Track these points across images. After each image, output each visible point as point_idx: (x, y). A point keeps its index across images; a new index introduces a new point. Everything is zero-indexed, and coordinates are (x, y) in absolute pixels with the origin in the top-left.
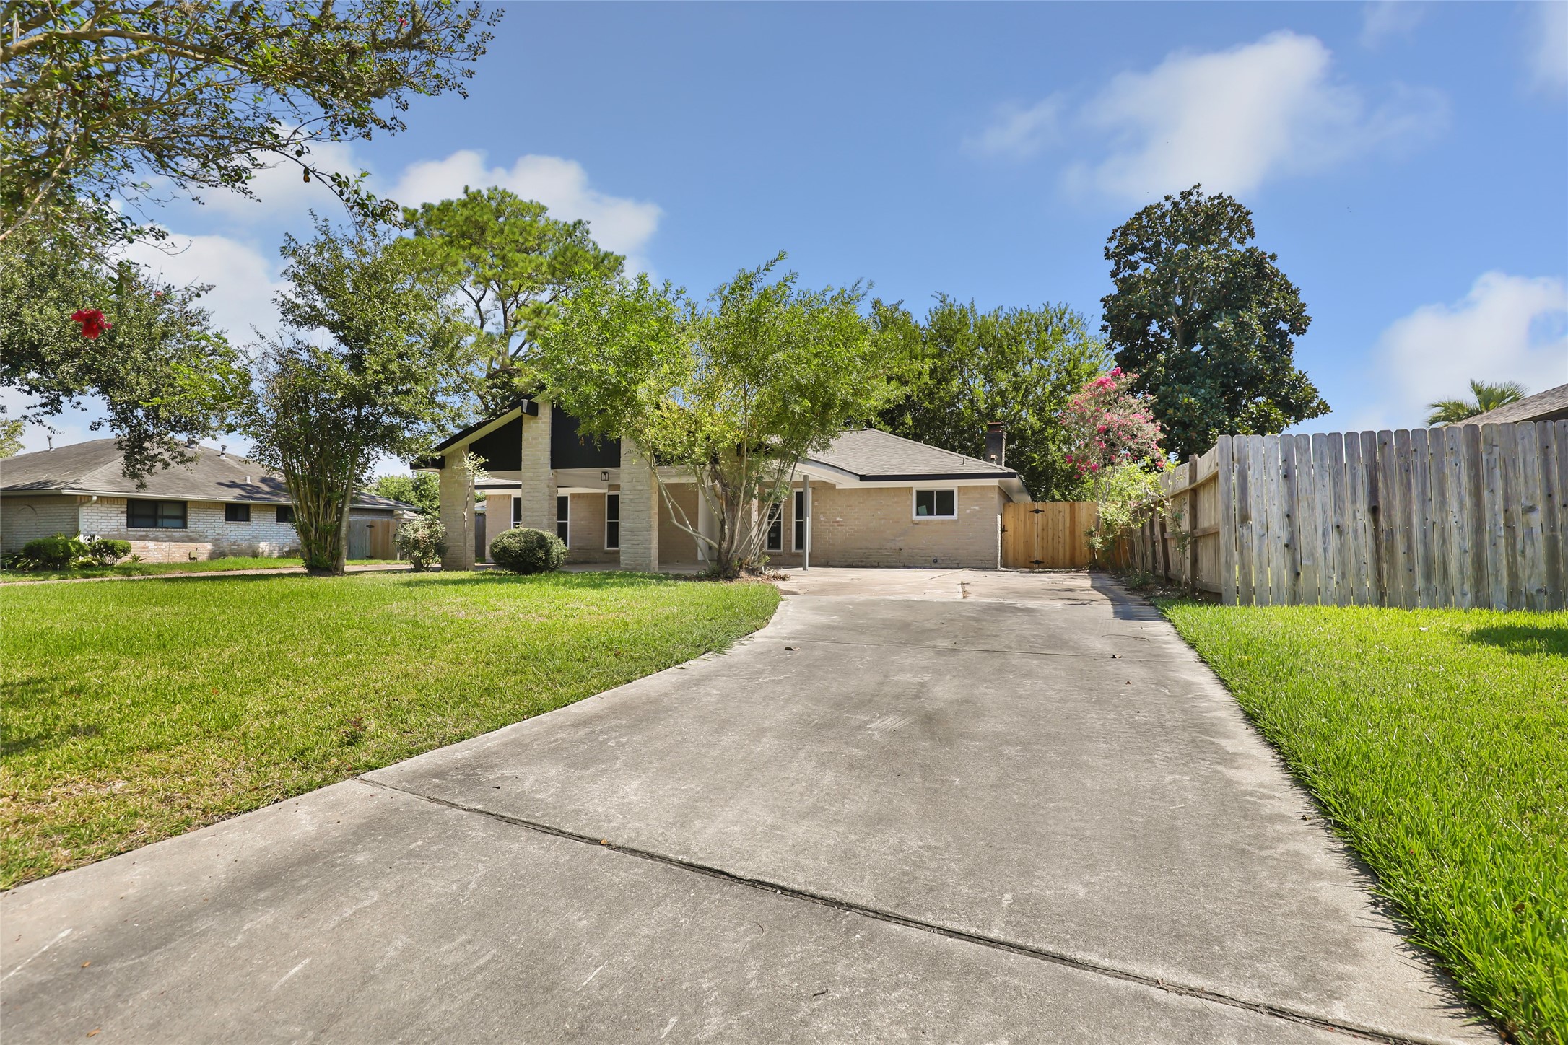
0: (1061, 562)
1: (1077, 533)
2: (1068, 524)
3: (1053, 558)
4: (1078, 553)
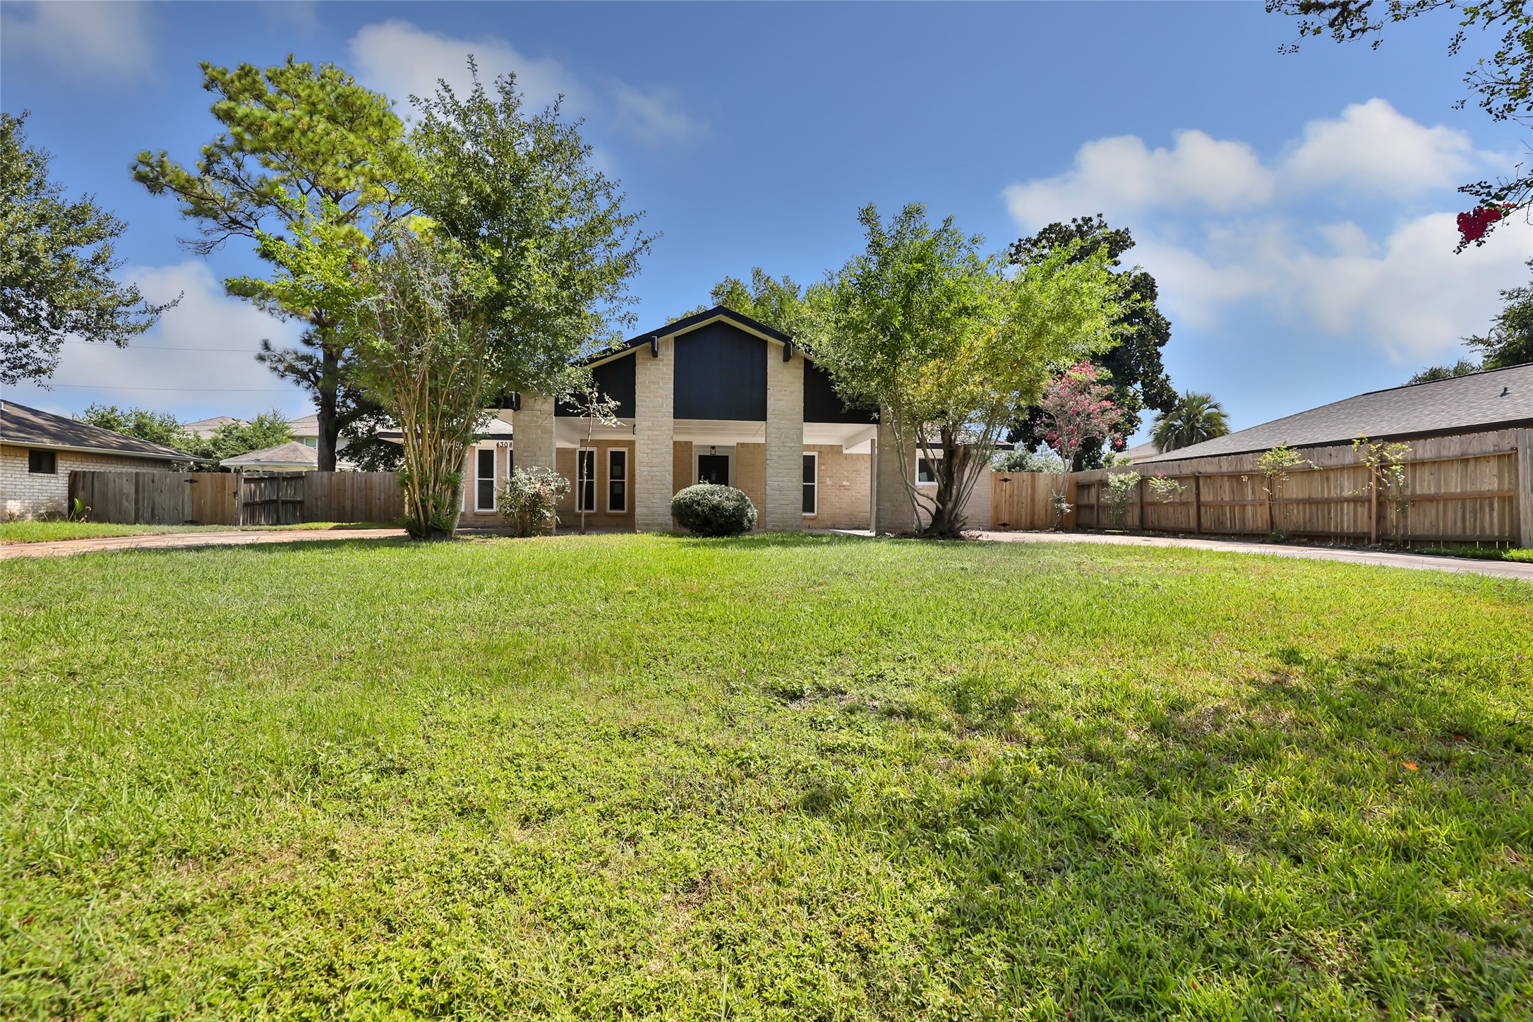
0: (1023, 525)
1: (1036, 500)
2: (1029, 492)
3: (1017, 521)
4: (1036, 517)
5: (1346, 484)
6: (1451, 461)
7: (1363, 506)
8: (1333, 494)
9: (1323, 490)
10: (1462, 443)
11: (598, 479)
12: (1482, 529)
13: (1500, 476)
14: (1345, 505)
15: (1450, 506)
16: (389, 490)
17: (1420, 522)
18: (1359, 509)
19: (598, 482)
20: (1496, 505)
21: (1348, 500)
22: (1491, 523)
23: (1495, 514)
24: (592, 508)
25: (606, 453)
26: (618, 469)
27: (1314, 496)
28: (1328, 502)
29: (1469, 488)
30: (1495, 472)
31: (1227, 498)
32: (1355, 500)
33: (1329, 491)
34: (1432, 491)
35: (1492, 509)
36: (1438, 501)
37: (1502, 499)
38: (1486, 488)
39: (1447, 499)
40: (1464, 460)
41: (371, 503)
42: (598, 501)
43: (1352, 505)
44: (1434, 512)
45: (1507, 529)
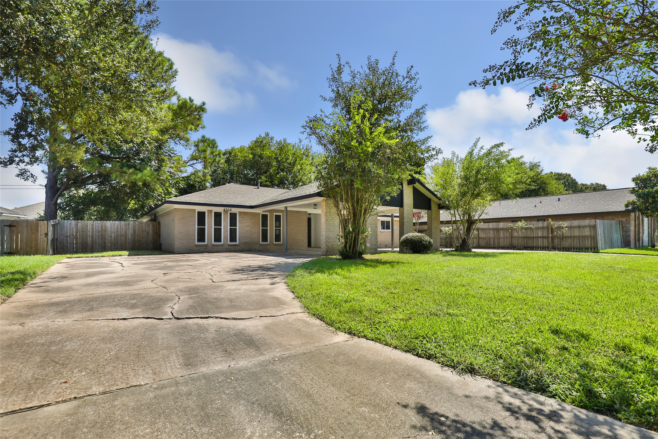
5: (539, 233)
6: (576, 227)
7: (545, 239)
8: (535, 236)
9: (531, 234)
10: (578, 222)
11: (270, 228)
12: (585, 245)
13: (590, 232)
14: (539, 239)
15: (575, 239)
16: (117, 231)
17: (566, 244)
18: (544, 240)
19: (270, 229)
20: (589, 239)
21: (540, 237)
22: (588, 243)
23: (589, 241)
24: (267, 241)
25: (273, 215)
26: (278, 223)
27: (528, 236)
28: (533, 238)
29: (581, 234)
30: (589, 230)
31: (492, 236)
32: (543, 237)
33: (533, 234)
34: (569, 235)
35: (588, 240)
36: (571, 238)
37: (591, 237)
38: (586, 234)
39: (574, 237)
40: (579, 227)
41: (105, 239)
42: (270, 238)
43: (542, 239)
44: (570, 240)
45: (593, 245)
